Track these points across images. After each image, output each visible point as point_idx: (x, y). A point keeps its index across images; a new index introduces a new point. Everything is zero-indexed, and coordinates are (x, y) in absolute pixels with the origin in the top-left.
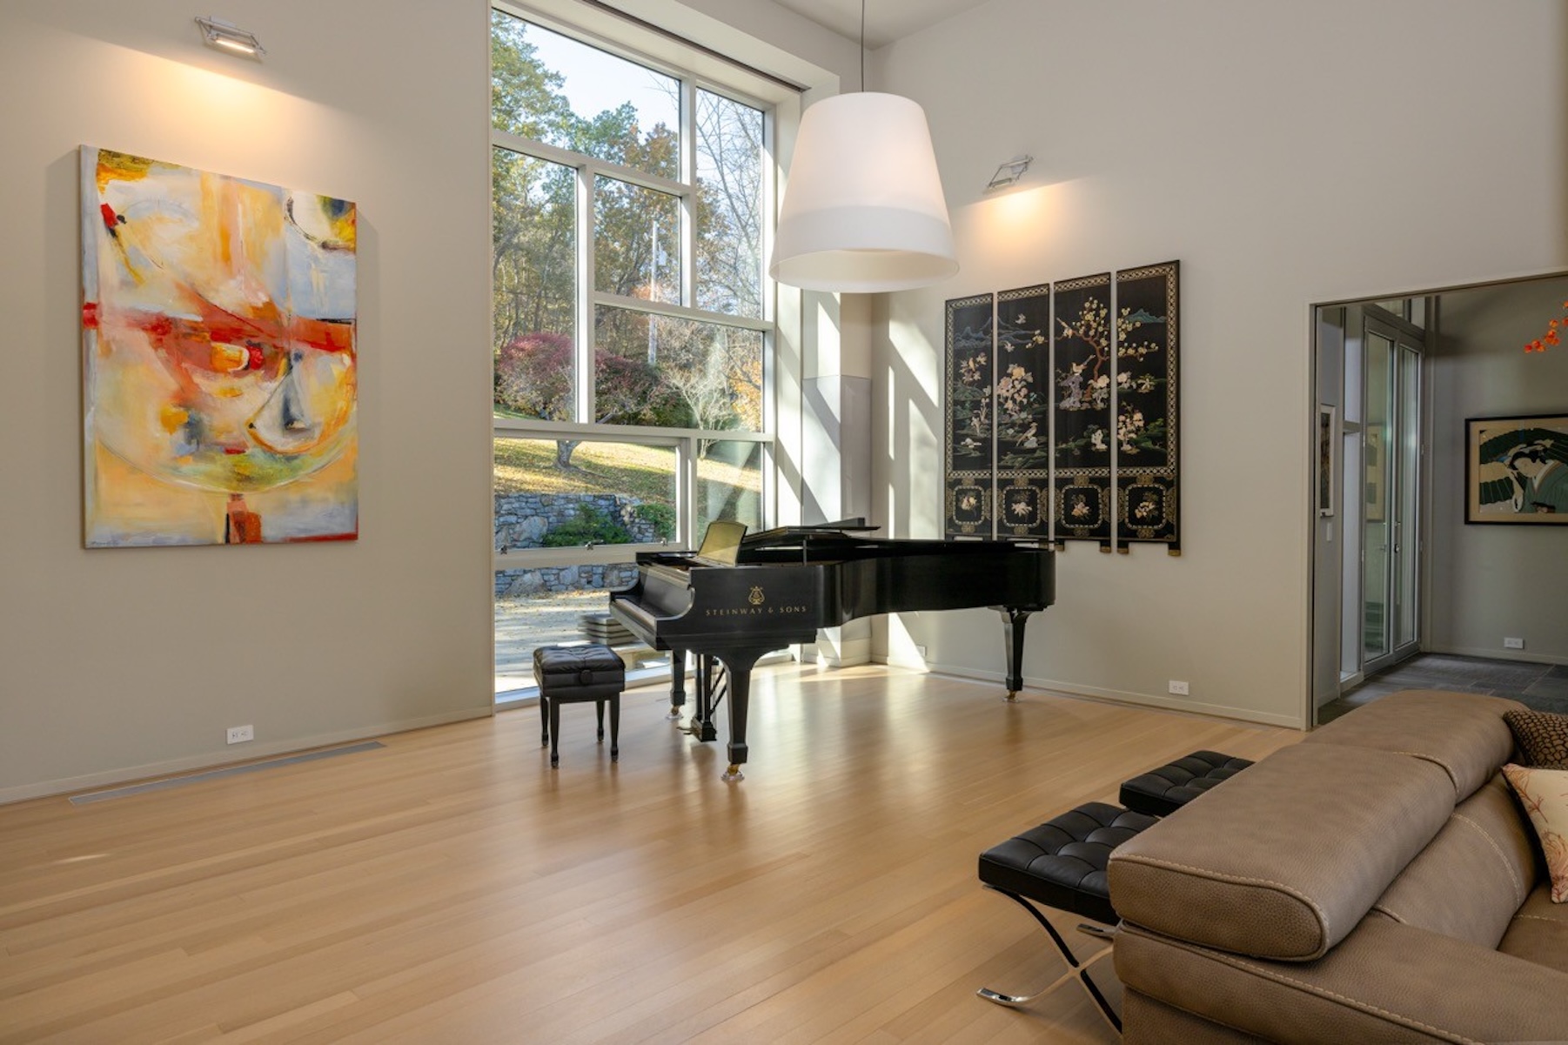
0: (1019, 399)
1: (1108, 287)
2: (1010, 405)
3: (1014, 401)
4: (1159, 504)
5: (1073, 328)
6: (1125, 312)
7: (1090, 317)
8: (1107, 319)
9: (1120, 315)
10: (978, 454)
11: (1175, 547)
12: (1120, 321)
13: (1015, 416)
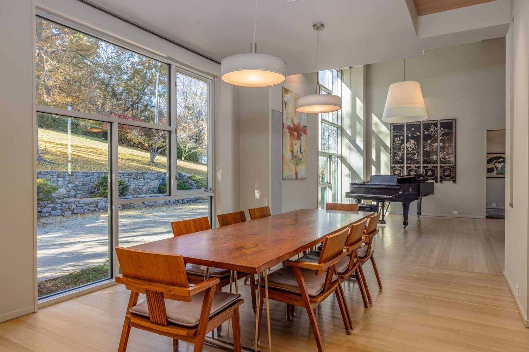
0: (412, 148)
1: (437, 123)
2: (410, 149)
3: (411, 148)
4: (450, 172)
5: (428, 132)
6: (442, 129)
7: (432, 130)
8: (437, 130)
9: (440, 130)
10: (400, 160)
11: (454, 181)
12: (441, 131)
13: (411, 152)
